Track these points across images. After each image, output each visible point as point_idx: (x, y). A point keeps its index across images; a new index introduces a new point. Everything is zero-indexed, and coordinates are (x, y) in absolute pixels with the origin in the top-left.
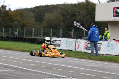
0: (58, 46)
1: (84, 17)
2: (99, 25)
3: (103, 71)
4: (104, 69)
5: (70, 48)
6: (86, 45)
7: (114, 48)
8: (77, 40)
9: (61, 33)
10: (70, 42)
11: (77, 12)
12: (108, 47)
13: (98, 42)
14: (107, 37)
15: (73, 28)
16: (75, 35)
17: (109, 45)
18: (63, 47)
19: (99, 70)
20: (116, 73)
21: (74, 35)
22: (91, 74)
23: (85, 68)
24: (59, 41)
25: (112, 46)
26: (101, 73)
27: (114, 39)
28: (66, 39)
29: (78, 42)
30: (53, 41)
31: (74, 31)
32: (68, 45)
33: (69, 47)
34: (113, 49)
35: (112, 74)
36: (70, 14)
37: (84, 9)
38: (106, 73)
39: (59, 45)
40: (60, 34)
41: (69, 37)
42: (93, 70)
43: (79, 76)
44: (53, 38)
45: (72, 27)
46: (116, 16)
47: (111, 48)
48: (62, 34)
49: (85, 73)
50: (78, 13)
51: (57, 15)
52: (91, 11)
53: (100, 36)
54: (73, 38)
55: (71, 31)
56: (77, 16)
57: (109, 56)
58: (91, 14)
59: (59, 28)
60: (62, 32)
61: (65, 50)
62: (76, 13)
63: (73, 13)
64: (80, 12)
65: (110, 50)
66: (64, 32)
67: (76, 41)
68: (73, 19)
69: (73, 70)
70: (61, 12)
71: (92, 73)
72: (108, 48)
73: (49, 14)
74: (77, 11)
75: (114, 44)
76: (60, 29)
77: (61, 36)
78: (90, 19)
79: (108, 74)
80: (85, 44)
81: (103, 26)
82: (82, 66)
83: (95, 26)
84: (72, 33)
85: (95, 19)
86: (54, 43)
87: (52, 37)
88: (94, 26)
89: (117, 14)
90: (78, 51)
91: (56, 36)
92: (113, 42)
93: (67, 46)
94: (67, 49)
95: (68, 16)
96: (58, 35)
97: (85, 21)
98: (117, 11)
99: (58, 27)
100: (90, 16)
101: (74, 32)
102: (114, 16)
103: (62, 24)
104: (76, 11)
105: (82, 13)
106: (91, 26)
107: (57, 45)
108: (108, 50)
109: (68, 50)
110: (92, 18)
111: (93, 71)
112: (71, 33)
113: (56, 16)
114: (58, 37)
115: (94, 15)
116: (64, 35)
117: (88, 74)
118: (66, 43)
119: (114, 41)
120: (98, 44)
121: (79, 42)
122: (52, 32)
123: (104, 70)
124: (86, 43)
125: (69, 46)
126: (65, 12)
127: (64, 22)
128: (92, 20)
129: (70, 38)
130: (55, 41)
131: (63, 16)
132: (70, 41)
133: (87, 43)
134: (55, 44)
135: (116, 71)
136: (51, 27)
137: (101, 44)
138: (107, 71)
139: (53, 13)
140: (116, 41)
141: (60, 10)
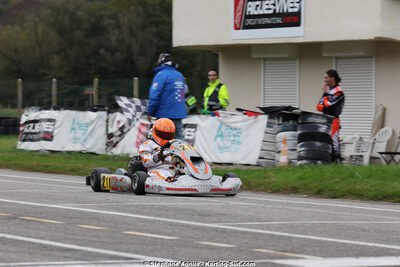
0: (45, 139)
1: (132, 33)
2: (185, 62)
3: (203, 221)
4: (209, 216)
5: (89, 146)
6: (144, 134)
7: (241, 139)
8: (111, 116)
9: (54, 92)
10: (87, 125)
11: (109, 17)
12: (221, 136)
13: (184, 121)
14: (218, 101)
15: (95, 73)
16: (104, 98)
17: (224, 128)
18: (63, 142)
19: (188, 220)
20: (250, 227)
21: (100, 97)
22: (165, 234)
23: (141, 214)
24: (50, 120)
25: (235, 132)
26: (197, 228)
27: (239, 110)
28: (74, 113)
29: (113, 121)
30: (26, 123)
31: (100, 84)
32: (79, 133)
33: (85, 140)
34: (239, 143)
35: (236, 232)
36: (86, 26)
37: (132, 8)
38: (216, 229)
39: (48, 137)
40: (51, 96)
41: (82, 105)
42: (168, 220)
43: (120, 243)
44: (26, 112)
45: (92, 72)
46: (246, 27)
47: (232, 138)
48: (58, 95)
49: (141, 231)
50: (113, 22)
51: (40, 30)
52: (158, 12)
53: (192, 101)
54: (95, 111)
55: (90, 83)
56: (108, 32)
57: (224, 167)
58: (157, 24)
59: (45, 75)
60: (58, 89)
61: (69, 152)
62: (107, 21)
63: (93, 20)
64: (120, 16)
65: (227, 148)
66: (66, 91)
67: (107, 121)
68: (93, 42)
69: (102, 223)
70: (52, 19)
71: (168, 231)
72: (219, 139)
73: (9, 27)
74: (109, 12)
75: (239, 125)
76: (51, 80)
77: (54, 103)
78: (155, 41)
79: (223, 231)
80: (140, 131)
81: (199, 64)
82: (130, 206)
83: (173, 66)
84: (92, 91)
85: (171, 38)
86: (31, 130)
87: (24, 107)
88: (169, 63)
89: (249, 22)
90: (114, 156)
91: (39, 105)
92: (235, 118)
93: (75, 140)
94: (77, 147)
95: (78, 34)
96: (46, 101)
97: (136, 48)
98: (249, 9)
99: (42, 71)
100: (154, 30)
101: (99, 90)
102: (236, 28)
103: (56, 60)
104: (103, 12)
105: (126, 19)
106: (160, 65)
107: (42, 135)
108: (220, 148)
109: (80, 152)
110: (162, 38)
111: (171, 224)
112: (88, 90)
113: (36, 35)
114: (46, 109)
115: (169, 25)
116: (66, 100)
117: (152, 233)
118: (73, 129)
119: (240, 117)
120: (185, 126)
121: (119, 122)
122: (23, 92)
123: (207, 218)
124: (143, 124)
125: (84, 137)
126: (66, 17)
127: (63, 54)
128: (161, 43)
129: (84, 110)
130: (35, 121)
131: (61, 32)
132: (88, 121)
133: (147, 125)
134: (35, 133)
135: (251, 221)
136: (20, 74)
137: (194, 126)
138: (219, 222)
139: (25, 25)
140: (246, 117)
141: (49, 11)
